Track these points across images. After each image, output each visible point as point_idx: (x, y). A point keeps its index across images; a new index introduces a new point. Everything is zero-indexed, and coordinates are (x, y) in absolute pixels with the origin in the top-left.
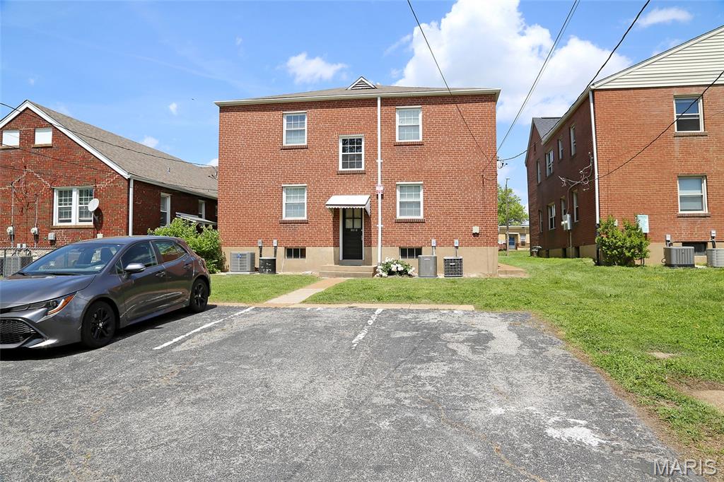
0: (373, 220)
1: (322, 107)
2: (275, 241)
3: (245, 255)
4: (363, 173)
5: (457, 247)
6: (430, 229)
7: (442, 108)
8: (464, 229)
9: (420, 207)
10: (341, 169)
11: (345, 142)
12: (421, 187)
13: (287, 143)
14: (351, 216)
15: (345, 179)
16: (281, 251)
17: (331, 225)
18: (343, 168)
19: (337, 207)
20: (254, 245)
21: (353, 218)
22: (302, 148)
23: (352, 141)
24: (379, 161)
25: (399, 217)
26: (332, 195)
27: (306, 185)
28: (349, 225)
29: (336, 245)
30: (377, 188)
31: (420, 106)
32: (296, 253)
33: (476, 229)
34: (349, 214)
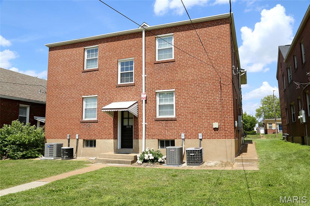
0: (139, 120)
1: (107, 42)
2: (77, 135)
3: (53, 145)
4: (133, 85)
5: (201, 140)
6: (180, 125)
7: (189, 33)
8: (206, 125)
9: (173, 109)
10: (119, 83)
11: (122, 64)
12: (174, 94)
13: (87, 68)
14: (127, 117)
15: (122, 90)
16: (81, 141)
17: (112, 124)
18: (121, 82)
19: (116, 110)
20: (65, 138)
21: (128, 118)
22: (95, 70)
23: (127, 63)
24: (143, 76)
25: (158, 116)
26: (113, 102)
27: (96, 96)
28: (126, 123)
29: (115, 138)
30: (142, 96)
31: (173, 34)
32: (91, 143)
33: (216, 125)
34: (126, 116)
